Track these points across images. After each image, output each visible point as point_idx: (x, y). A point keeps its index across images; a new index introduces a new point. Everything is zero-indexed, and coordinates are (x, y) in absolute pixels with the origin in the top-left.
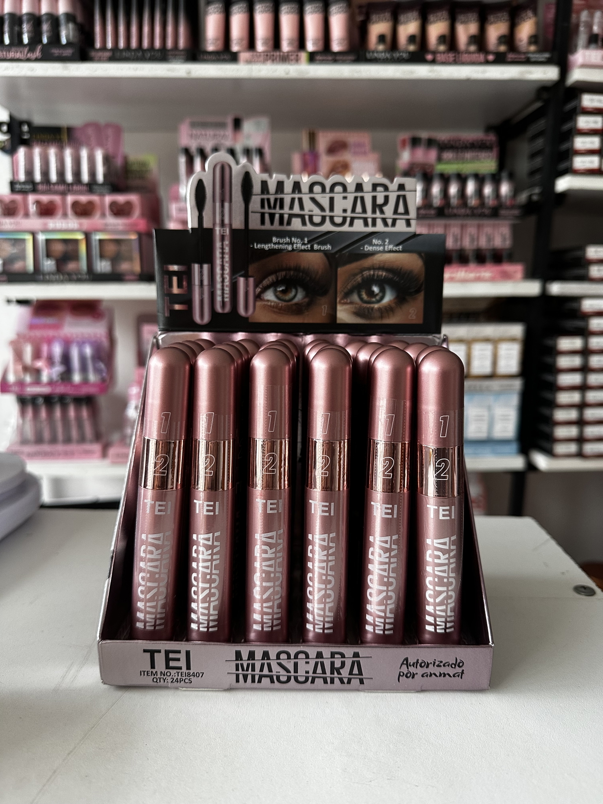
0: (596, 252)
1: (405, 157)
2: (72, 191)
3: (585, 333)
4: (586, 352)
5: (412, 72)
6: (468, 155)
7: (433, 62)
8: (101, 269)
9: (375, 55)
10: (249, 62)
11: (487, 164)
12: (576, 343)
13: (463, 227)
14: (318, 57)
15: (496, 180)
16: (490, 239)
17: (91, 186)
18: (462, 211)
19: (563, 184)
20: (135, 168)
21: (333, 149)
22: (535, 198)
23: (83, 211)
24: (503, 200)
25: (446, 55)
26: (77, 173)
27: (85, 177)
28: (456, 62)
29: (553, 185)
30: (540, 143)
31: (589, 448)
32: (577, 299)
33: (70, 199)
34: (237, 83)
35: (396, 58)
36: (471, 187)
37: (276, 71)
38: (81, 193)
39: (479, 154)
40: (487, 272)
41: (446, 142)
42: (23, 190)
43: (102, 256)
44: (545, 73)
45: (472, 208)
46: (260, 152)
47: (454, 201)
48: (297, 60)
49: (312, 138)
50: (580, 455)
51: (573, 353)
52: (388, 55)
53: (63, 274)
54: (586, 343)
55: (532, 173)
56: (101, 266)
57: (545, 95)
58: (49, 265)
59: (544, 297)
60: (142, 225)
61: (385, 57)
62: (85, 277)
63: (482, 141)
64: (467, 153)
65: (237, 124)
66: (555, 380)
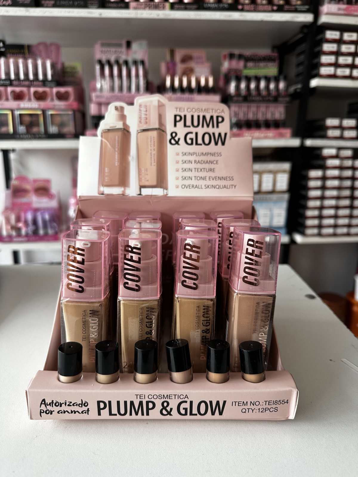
0: (331, 122)
1: (226, 65)
2: (33, 85)
3: (324, 167)
4: (324, 178)
5: (230, 16)
6: (262, 64)
7: (242, 10)
8: (52, 131)
9: (209, 5)
10: (135, 8)
11: (272, 70)
12: (318, 173)
13: (258, 107)
14: (176, 6)
15: (277, 80)
16: (273, 114)
17: (45, 82)
18: (258, 98)
19: (314, 83)
20: (68, 70)
21: (184, 60)
22: (298, 90)
23: (40, 97)
24: (281, 92)
25: (249, 6)
26: (36, 74)
27: (41, 77)
28: (255, 10)
29: (308, 83)
30: (302, 57)
31: (325, 231)
32: (320, 149)
33: (32, 90)
34: (128, 21)
35: (221, 7)
36: (263, 84)
37: (151, 14)
38: (38, 86)
39: (268, 64)
40: (271, 133)
41: (249, 56)
42: (4, 84)
43: (53, 123)
44: (305, 18)
45: (263, 97)
46: (143, 62)
47: (254, 93)
48: (164, 8)
49: (172, 53)
50: (320, 235)
51: (317, 179)
52: (216, 6)
53: (31, 135)
54: (324, 173)
55: (298, 75)
56: (52, 130)
57: (306, 31)
58: (22, 129)
59: (302, 147)
60: (75, 105)
61: (215, 7)
62: (43, 136)
63: (270, 56)
64: (261, 63)
65: (129, 44)
66: (307, 194)
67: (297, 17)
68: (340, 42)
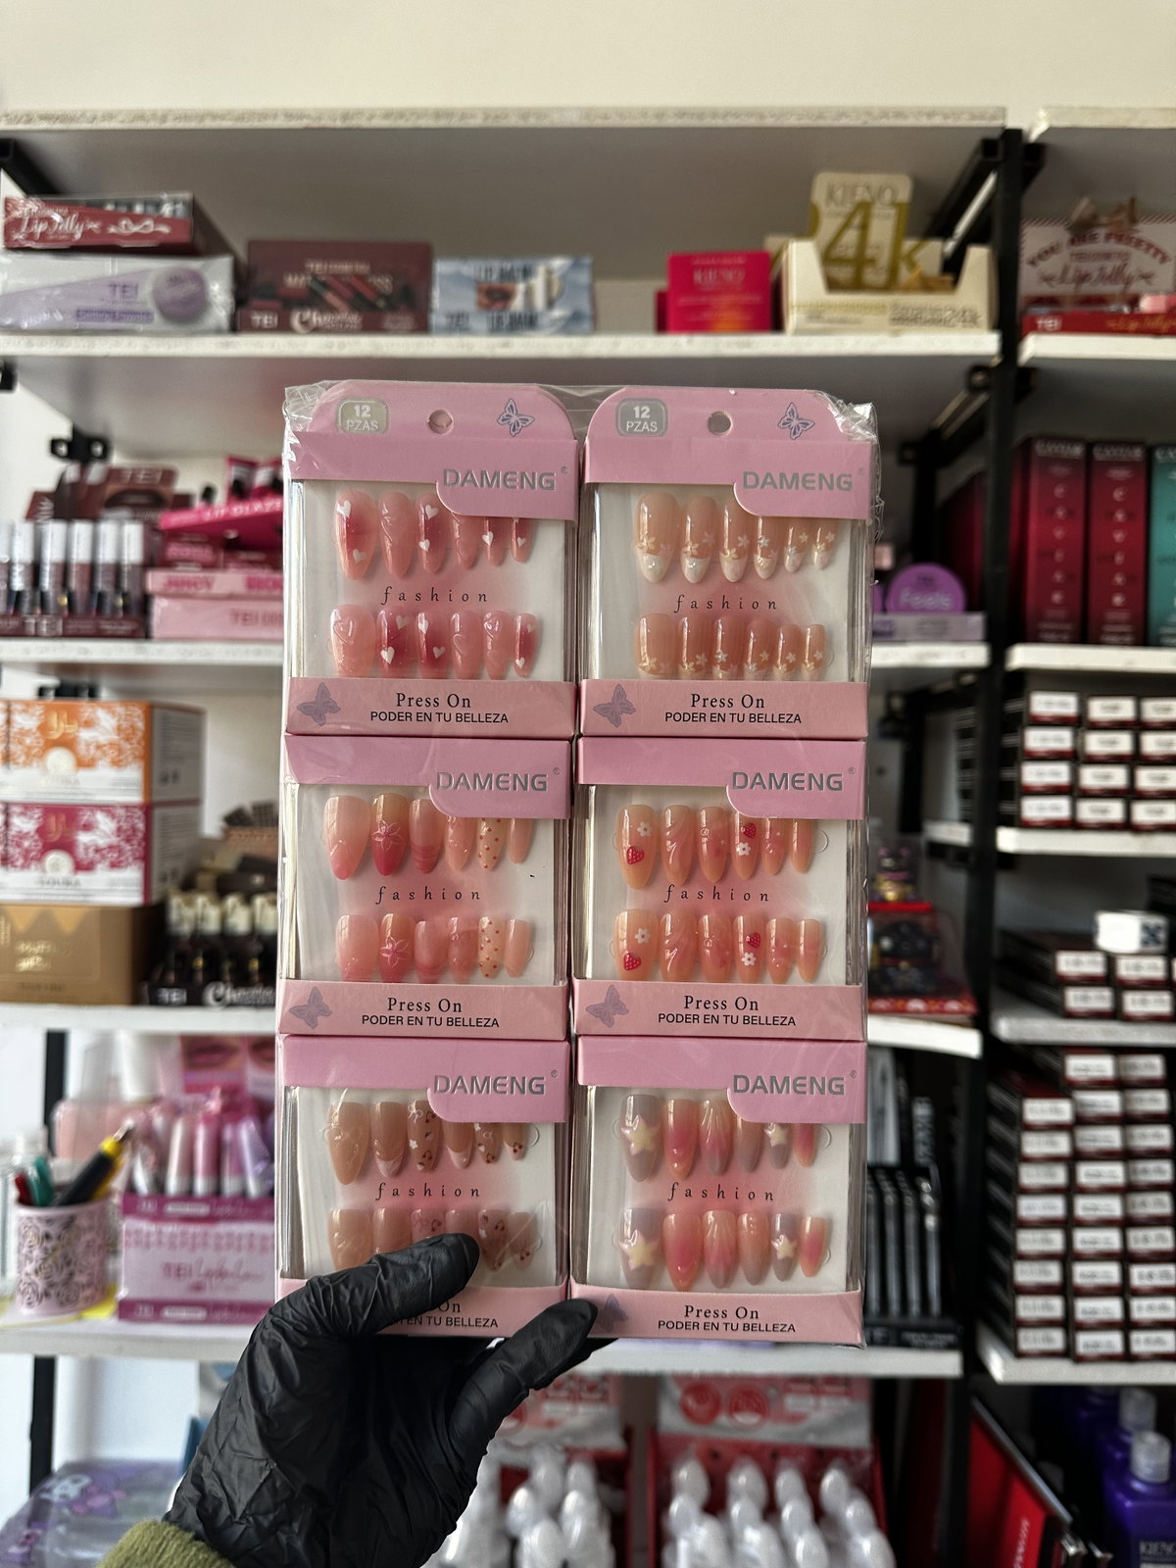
4: (1073, 1158)
29: (992, 835)
66: (1015, 1207)
67: (936, 655)
68: (1079, 723)
